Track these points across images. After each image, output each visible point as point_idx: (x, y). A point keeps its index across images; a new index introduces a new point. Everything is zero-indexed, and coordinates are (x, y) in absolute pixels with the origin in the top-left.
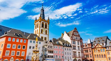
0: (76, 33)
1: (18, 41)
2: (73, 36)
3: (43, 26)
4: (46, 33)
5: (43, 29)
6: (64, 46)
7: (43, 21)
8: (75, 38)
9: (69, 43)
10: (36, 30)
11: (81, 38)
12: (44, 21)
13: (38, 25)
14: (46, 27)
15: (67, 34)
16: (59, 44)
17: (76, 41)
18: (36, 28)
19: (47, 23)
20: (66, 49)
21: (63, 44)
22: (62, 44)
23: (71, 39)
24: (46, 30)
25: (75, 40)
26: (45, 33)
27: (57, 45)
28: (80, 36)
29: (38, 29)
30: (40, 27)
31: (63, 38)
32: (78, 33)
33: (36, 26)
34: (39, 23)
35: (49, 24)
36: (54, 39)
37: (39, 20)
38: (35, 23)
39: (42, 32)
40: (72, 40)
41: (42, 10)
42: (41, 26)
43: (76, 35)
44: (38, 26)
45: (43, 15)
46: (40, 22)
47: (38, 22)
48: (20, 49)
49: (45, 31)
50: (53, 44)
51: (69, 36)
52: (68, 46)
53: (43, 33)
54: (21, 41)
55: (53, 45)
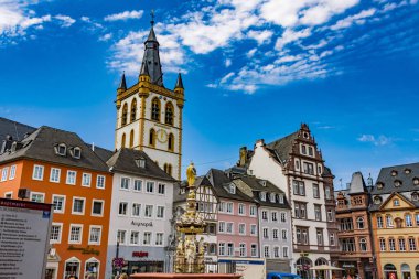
0: (307, 146)
2: (296, 159)
3: (155, 116)
4: (170, 146)
5: (156, 128)
7: (155, 95)
8: (304, 167)
9: (278, 191)
10: (127, 130)
11: (325, 168)
12: (161, 93)
13: (134, 110)
14: (169, 121)
15: (267, 154)
16: (239, 197)
17: (306, 181)
18: (124, 123)
19: (174, 102)
20: (269, 216)
23: (289, 175)
24: (168, 131)
25: (302, 178)
26: (165, 147)
27: (230, 197)
28: (322, 162)
29: (136, 126)
30: (143, 119)
32: (315, 145)
33: (125, 115)
34: (139, 101)
35: (180, 107)
36: (214, 173)
37: (141, 90)
38: (121, 100)
39: (151, 141)
40: (291, 178)
42: (148, 115)
43: (307, 155)
44: (133, 115)
46: (144, 96)
47: (136, 96)
48: (83, 214)
49: (165, 138)
50: (214, 194)
52: (277, 205)
53: (158, 145)
55: (215, 201)
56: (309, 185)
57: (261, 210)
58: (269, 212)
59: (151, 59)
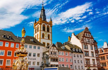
0: (88, 34)
1: (7, 45)
2: (84, 38)
3: (44, 30)
4: (49, 38)
5: (44, 33)
6: (72, 52)
7: (44, 24)
8: (87, 40)
9: (79, 48)
10: (36, 34)
11: (94, 40)
12: (46, 23)
13: (38, 28)
14: (48, 31)
15: (75, 37)
16: (66, 50)
17: (88, 45)
19: (49, 25)
20: (76, 56)
21: (72, 49)
22: (70, 49)
23: (82, 43)
24: (48, 34)
25: (87, 43)
26: (47, 38)
27: (62, 50)
28: (93, 39)
29: (39, 33)
30: (40, 30)
31: (71, 42)
32: (90, 34)
33: (36, 30)
34: (39, 26)
35: (51, 27)
36: (58, 43)
37: (39, 23)
38: (35, 26)
39: (43, 37)
40: (83, 44)
41: (43, 10)
42: (42, 29)
43: (88, 36)
44: (38, 30)
45: (44, 15)
46: (40, 24)
47: (39, 24)
49: (47, 36)
50: (57, 49)
51: (78, 38)
52: (79, 52)
53: (45, 38)
54: (12, 45)
55: (57, 51)
56: (89, 46)
57: (73, 54)
58: (76, 54)
59: (43, 14)
